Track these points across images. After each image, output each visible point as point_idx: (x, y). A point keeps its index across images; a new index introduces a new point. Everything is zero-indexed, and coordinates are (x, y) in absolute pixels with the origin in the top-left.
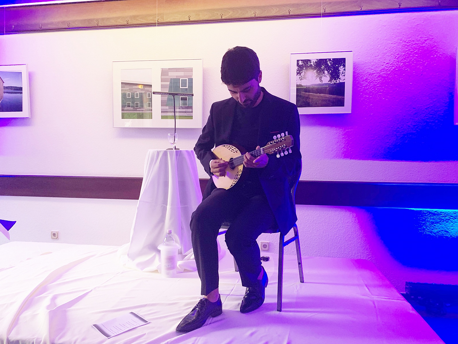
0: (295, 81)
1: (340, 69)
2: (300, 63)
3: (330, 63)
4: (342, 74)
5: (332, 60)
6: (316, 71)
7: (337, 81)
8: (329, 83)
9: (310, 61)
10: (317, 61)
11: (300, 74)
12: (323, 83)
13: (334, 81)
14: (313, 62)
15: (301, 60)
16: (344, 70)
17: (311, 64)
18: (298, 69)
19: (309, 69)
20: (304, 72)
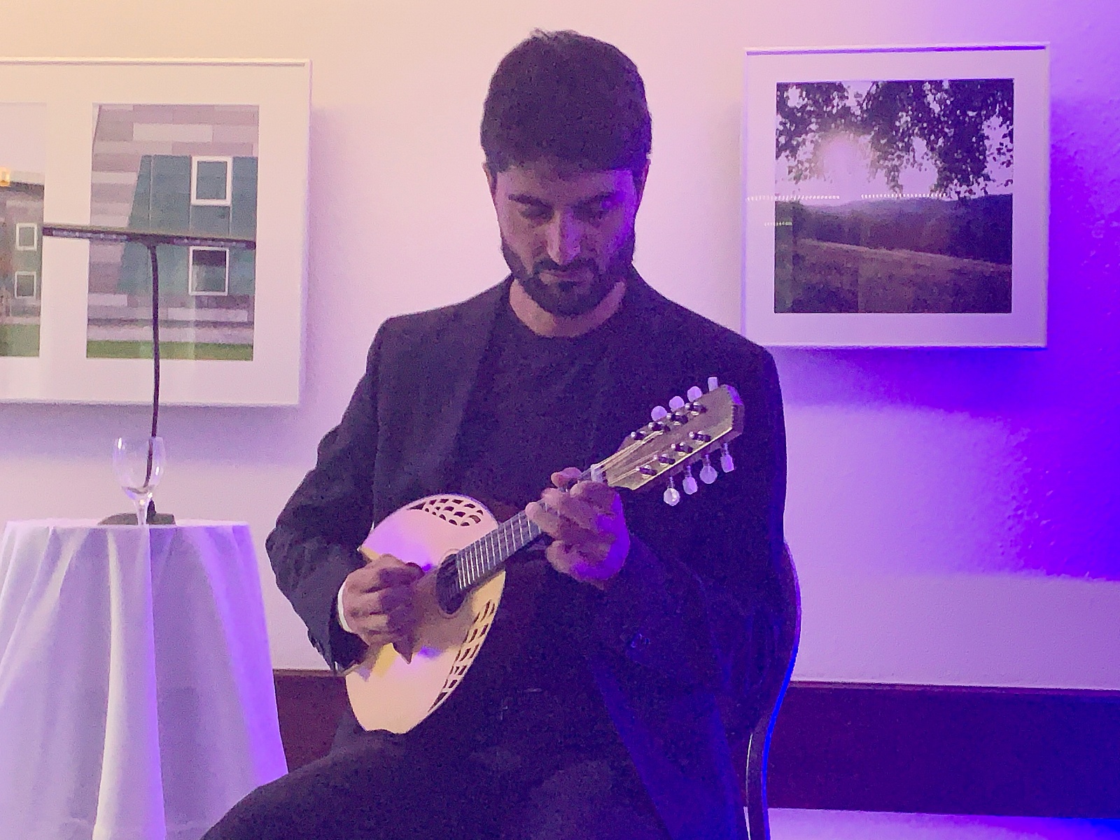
0: (769, 183)
1: (986, 132)
2: (795, 99)
3: (941, 102)
4: (997, 157)
5: (946, 85)
6: (869, 137)
7: (975, 187)
8: (935, 196)
9: (839, 88)
10: (874, 90)
11: (794, 151)
12: (907, 196)
13: (956, 191)
14: (857, 95)
15: (799, 85)
16: (1005, 136)
17: (848, 103)
18: (781, 128)
19: (837, 127)
20: (812, 142)
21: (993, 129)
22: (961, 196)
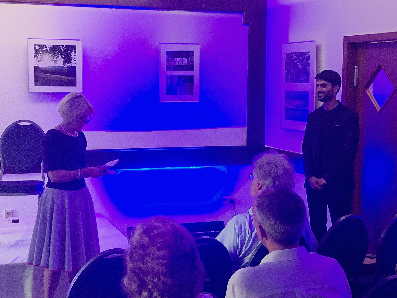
0: (33, 63)
1: (72, 55)
2: (37, 47)
3: (63, 49)
4: (74, 59)
5: (64, 46)
6: (51, 55)
7: (70, 64)
8: (63, 66)
9: (45, 46)
10: (51, 46)
11: (37, 57)
12: (58, 65)
13: (67, 65)
14: (49, 47)
15: (38, 45)
16: (75, 56)
17: (47, 49)
18: (35, 53)
19: (45, 53)
20: (41, 55)
21: (73, 54)
22: (68, 66)
